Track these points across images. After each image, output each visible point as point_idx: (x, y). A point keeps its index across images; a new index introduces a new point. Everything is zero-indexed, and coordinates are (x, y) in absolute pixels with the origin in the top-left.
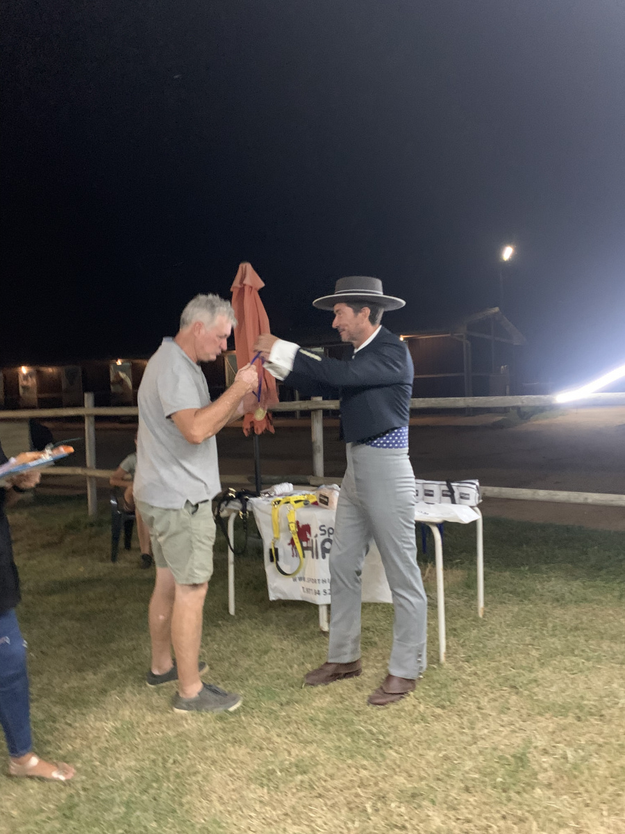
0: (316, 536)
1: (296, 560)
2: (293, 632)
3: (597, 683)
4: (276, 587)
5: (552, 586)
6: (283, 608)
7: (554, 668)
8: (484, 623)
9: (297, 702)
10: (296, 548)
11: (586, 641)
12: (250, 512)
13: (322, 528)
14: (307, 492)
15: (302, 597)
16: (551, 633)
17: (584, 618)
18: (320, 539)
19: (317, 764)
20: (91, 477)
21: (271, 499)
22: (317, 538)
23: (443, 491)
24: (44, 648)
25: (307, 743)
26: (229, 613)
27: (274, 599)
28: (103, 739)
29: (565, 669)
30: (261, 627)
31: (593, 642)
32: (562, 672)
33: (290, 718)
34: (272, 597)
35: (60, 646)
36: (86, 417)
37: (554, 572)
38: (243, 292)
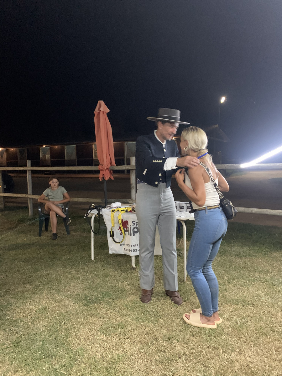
0: (131, 226)
1: (122, 236)
2: (120, 268)
3: (252, 291)
4: (112, 248)
5: (236, 249)
6: (116, 257)
7: (234, 284)
9: (120, 298)
10: (121, 231)
11: (249, 273)
12: (101, 215)
13: (133, 222)
14: (127, 206)
15: (124, 252)
16: (234, 269)
17: (249, 263)
18: (133, 227)
19: (128, 325)
20: (30, 198)
21: (111, 209)
22: (131, 227)
23: (188, 206)
24: (7, 274)
25: (124, 315)
26: (91, 259)
27: (111, 253)
28: (33, 313)
29: (239, 285)
30: (105, 266)
31: (252, 273)
32: (238, 286)
33: (116, 305)
34: (111, 252)
35: (14, 273)
36: (27, 171)
37: (237, 243)
38: (100, 114)
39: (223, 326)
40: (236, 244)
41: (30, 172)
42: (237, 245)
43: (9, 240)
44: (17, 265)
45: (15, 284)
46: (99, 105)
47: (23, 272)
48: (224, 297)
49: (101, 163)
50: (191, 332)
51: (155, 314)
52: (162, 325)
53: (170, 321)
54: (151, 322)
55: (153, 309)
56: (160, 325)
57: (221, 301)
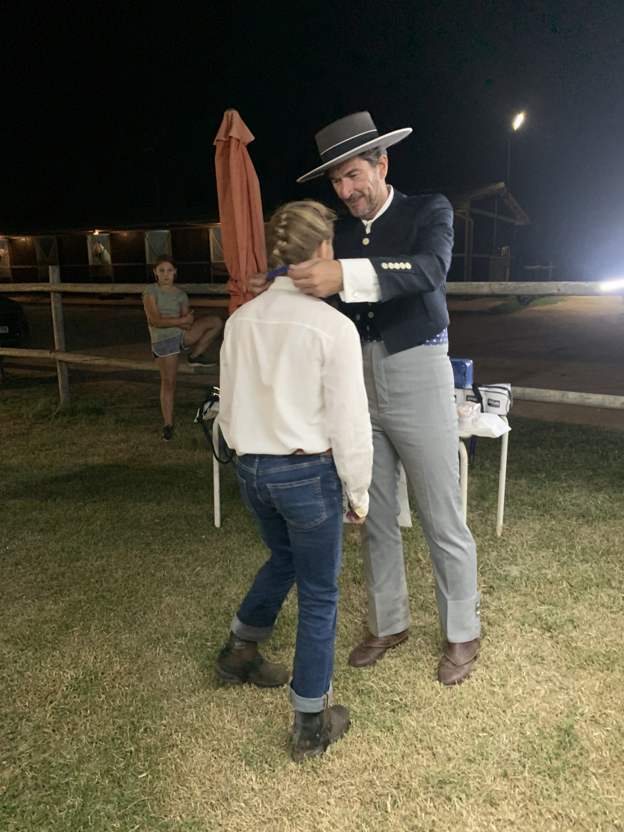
8: (504, 543)
20: (60, 361)
23: (468, 396)
26: (214, 525)
36: (52, 293)
38: (229, 146)
39: (586, 744)
41: (59, 296)
48: (570, 645)
49: (232, 275)
50: (500, 764)
51: (392, 700)
52: (415, 739)
53: (435, 724)
54: (384, 728)
55: (386, 683)
56: (410, 736)
57: (565, 660)
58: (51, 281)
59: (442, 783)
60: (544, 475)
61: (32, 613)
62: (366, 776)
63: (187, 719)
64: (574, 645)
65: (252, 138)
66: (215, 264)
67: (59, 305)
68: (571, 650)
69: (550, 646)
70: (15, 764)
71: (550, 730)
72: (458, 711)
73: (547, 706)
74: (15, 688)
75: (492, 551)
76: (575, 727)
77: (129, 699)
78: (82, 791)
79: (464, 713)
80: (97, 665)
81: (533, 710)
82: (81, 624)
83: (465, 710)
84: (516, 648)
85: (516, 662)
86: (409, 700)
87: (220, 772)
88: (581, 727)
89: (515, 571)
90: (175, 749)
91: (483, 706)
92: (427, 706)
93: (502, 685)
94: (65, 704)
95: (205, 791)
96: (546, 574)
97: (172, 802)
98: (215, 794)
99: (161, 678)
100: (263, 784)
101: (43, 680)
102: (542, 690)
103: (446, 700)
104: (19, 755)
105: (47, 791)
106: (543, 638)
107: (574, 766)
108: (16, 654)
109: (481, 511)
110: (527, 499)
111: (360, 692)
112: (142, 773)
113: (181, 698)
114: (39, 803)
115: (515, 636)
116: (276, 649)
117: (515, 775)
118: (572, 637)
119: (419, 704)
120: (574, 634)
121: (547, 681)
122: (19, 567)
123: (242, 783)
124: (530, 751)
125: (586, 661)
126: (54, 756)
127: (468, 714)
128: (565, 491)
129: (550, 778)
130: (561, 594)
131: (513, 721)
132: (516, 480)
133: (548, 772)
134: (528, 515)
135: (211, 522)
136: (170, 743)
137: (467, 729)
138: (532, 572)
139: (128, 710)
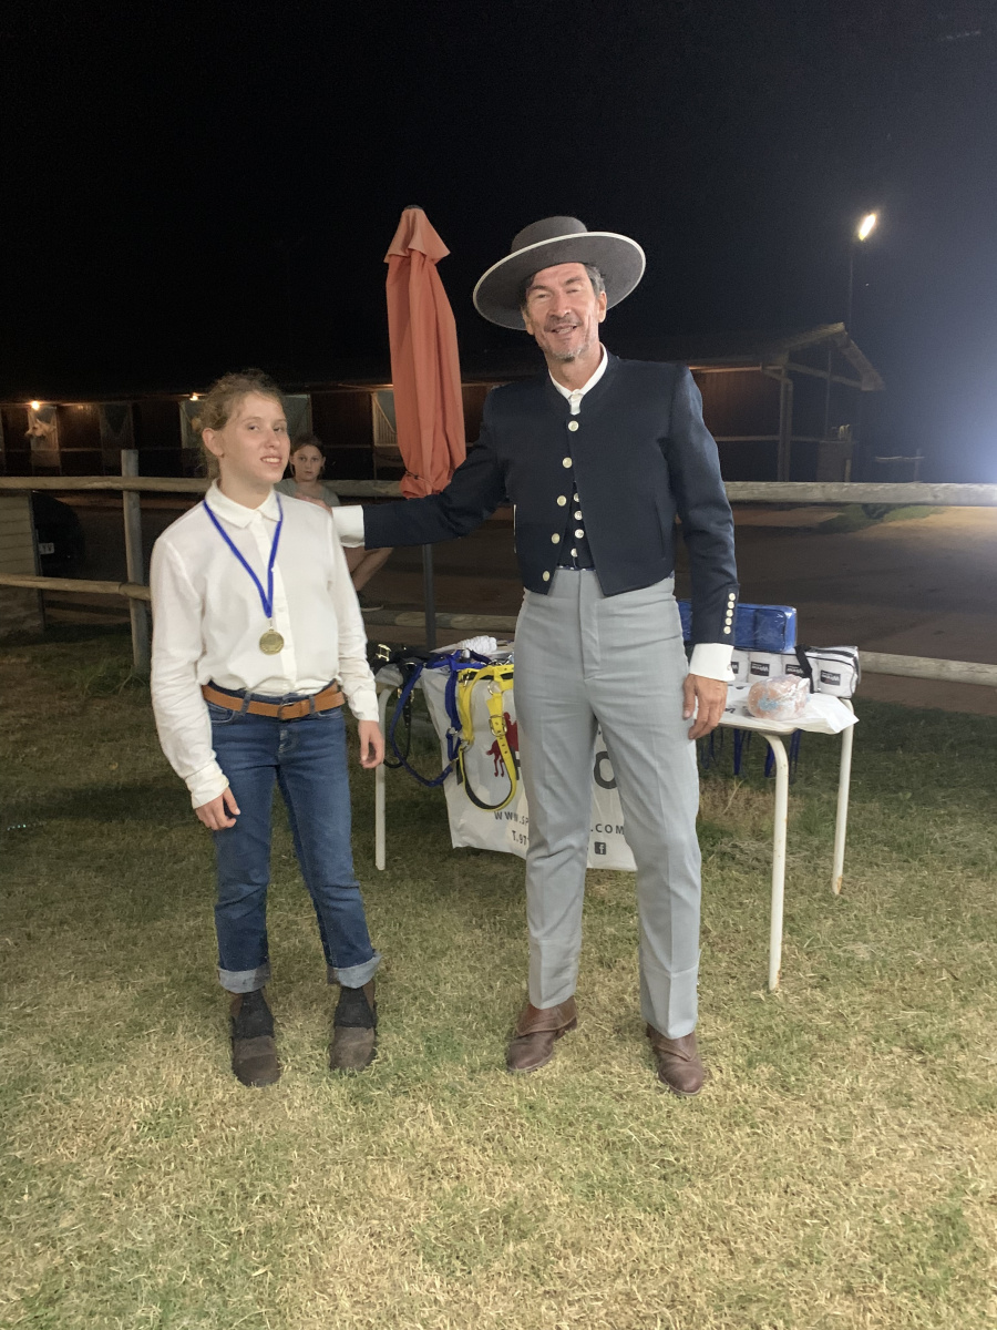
1: (503, 782)
2: (493, 910)
4: (462, 828)
5: (960, 834)
8: (844, 906)
10: (502, 761)
16: (972, 933)
20: (136, 600)
24: (31, 929)
26: (375, 865)
27: (460, 846)
28: (126, 1138)
30: (433, 898)
34: (457, 842)
35: (62, 923)
36: (125, 494)
37: (958, 805)
38: (410, 264)
39: (983, 1242)
40: (955, 808)
41: (135, 496)
42: (963, 815)
43: (52, 768)
44: (73, 886)
45: (59, 978)
46: (408, 223)
47: (97, 922)
48: (955, 1076)
49: (410, 467)
50: (840, 1270)
51: (663, 1160)
52: (700, 1226)
53: (733, 1203)
54: (650, 1206)
55: (653, 1131)
56: (693, 1221)
57: (947, 1100)
58: (124, 473)
59: (745, 1301)
60: (909, 795)
61: (85, 1002)
62: (619, 1285)
63: (331, 1182)
64: (960, 1076)
65: (446, 252)
66: (380, 448)
67: (136, 511)
68: (956, 1084)
69: (921, 1076)
70: (54, 1247)
71: (923, 1218)
72: (771, 1181)
73: (918, 1176)
74: (56, 1123)
75: (825, 918)
76: (965, 1213)
77: (237, 1146)
78: (160, 1295)
79: (780, 1185)
80: (188, 1089)
81: (895, 1184)
82: (163, 1022)
83: (783, 1180)
84: (867, 1079)
85: (865, 1103)
86: (689, 1162)
87: (382, 1271)
88: (974, 1213)
89: (862, 952)
90: (310, 1232)
91: (812, 1174)
92: (719, 1171)
93: (843, 1139)
94: (135, 1151)
95: (357, 1302)
96: (914, 958)
97: (306, 1319)
98: (375, 1306)
99: (289, 1113)
100: (452, 1294)
101: (100, 1111)
102: (910, 1150)
103: (751, 1162)
104: (62, 1232)
105: (104, 1294)
106: (910, 1064)
107: (963, 1277)
108: (58, 1069)
109: (807, 853)
110: (881, 834)
111: (609, 1146)
112: (257, 1268)
113: (321, 1147)
114: (92, 1314)
115: (864, 1059)
116: (473, 1071)
117: (864, 1291)
118: (957, 1063)
119: (707, 1168)
120: (961, 1058)
121: (917, 1135)
122: (66, 927)
123: (418, 1290)
124: (889, 1251)
125: (981, 1104)
126: (116, 1238)
127: (788, 1186)
128: (943, 823)
129: (924, 1297)
130: (939, 992)
131: (861, 1201)
132: (864, 802)
133: (921, 1288)
134: (884, 859)
135: (371, 862)
136: (303, 1220)
137: (785, 1212)
138: (890, 954)
139: (236, 1165)
